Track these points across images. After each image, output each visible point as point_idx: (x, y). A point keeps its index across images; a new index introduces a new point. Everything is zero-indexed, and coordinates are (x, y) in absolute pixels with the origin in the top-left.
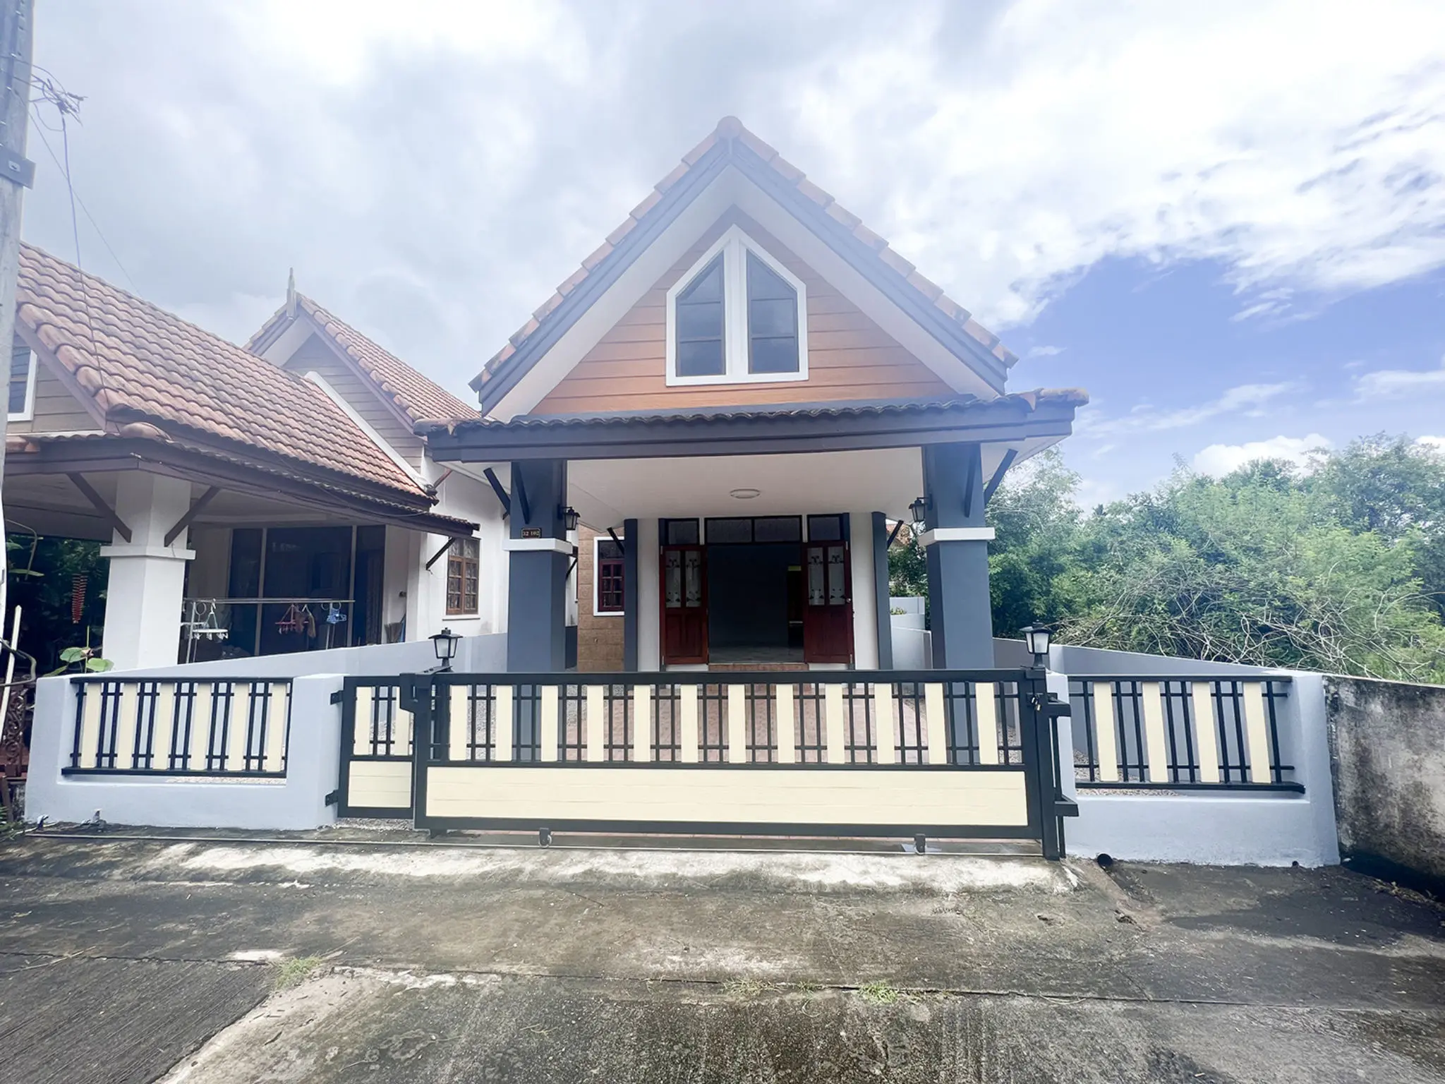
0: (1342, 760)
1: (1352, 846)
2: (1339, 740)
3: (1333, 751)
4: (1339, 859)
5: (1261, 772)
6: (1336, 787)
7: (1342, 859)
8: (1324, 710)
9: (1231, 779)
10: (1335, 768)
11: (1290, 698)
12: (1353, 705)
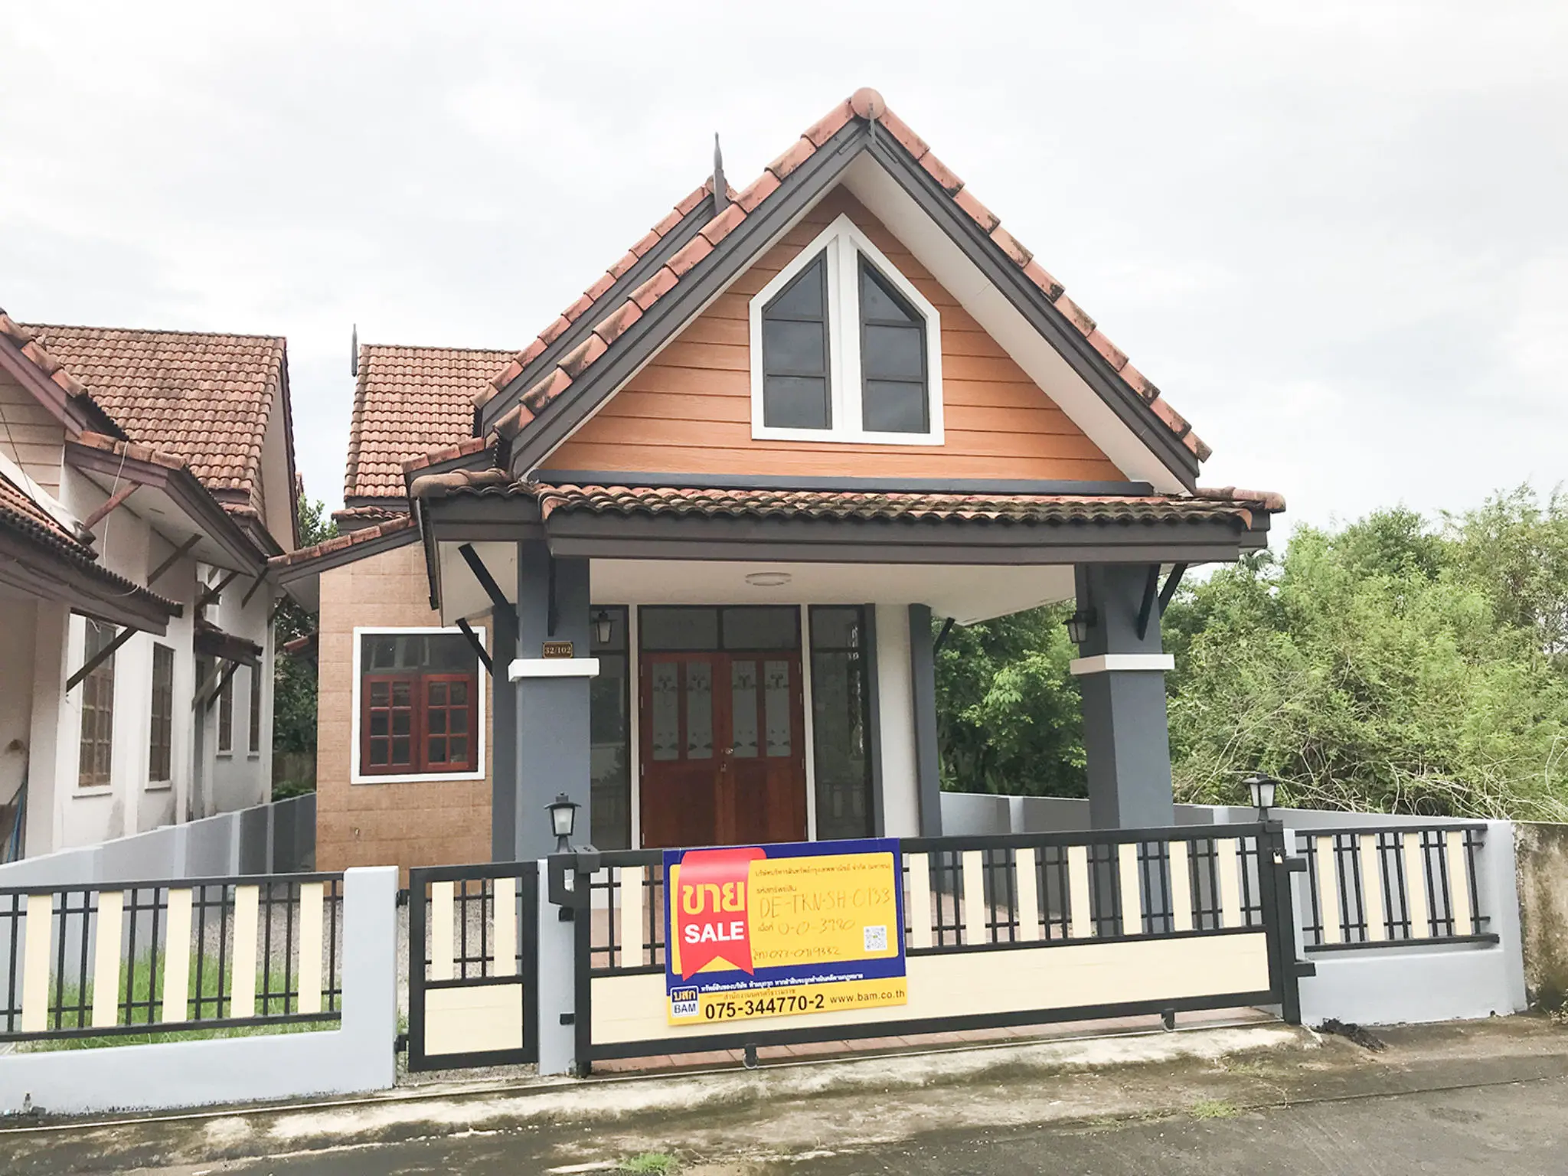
0: (1529, 905)
1: (1537, 989)
2: (1526, 886)
3: (1521, 898)
4: (1526, 1005)
5: (1463, 926)
6: (1524, 932)
7: (1529, 1004)
8: (1513, 857)
9: (1439, 934)
10: (1523, 915)
11: (1485, 846)
12: (1537, 850)
